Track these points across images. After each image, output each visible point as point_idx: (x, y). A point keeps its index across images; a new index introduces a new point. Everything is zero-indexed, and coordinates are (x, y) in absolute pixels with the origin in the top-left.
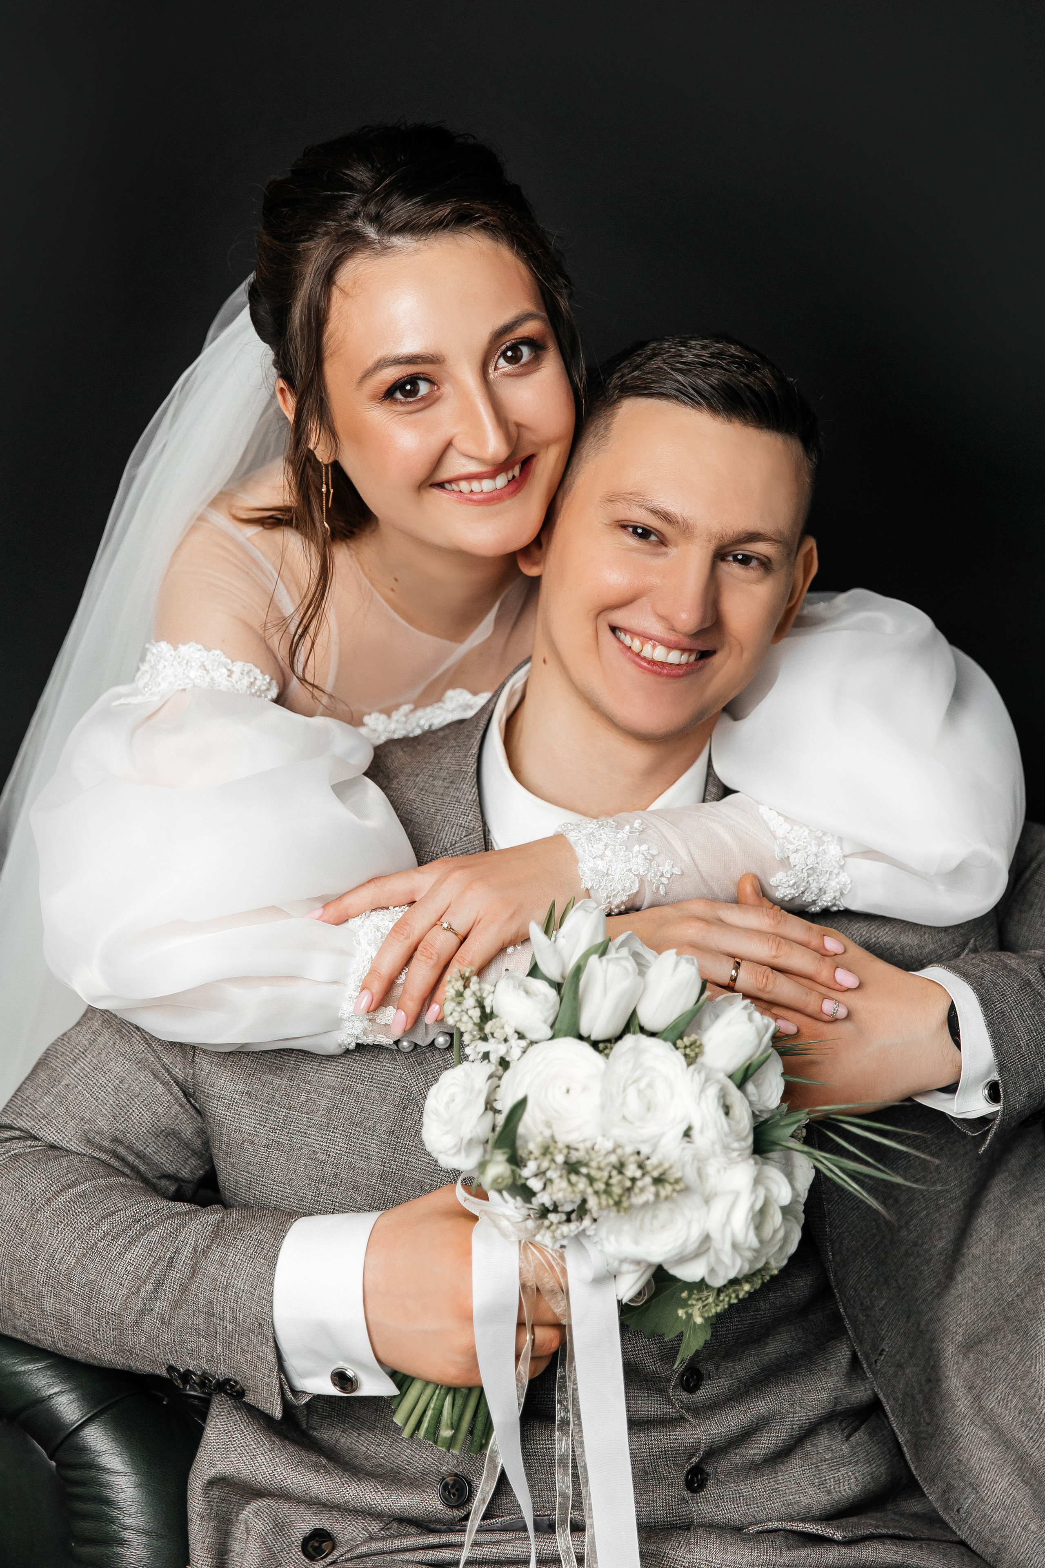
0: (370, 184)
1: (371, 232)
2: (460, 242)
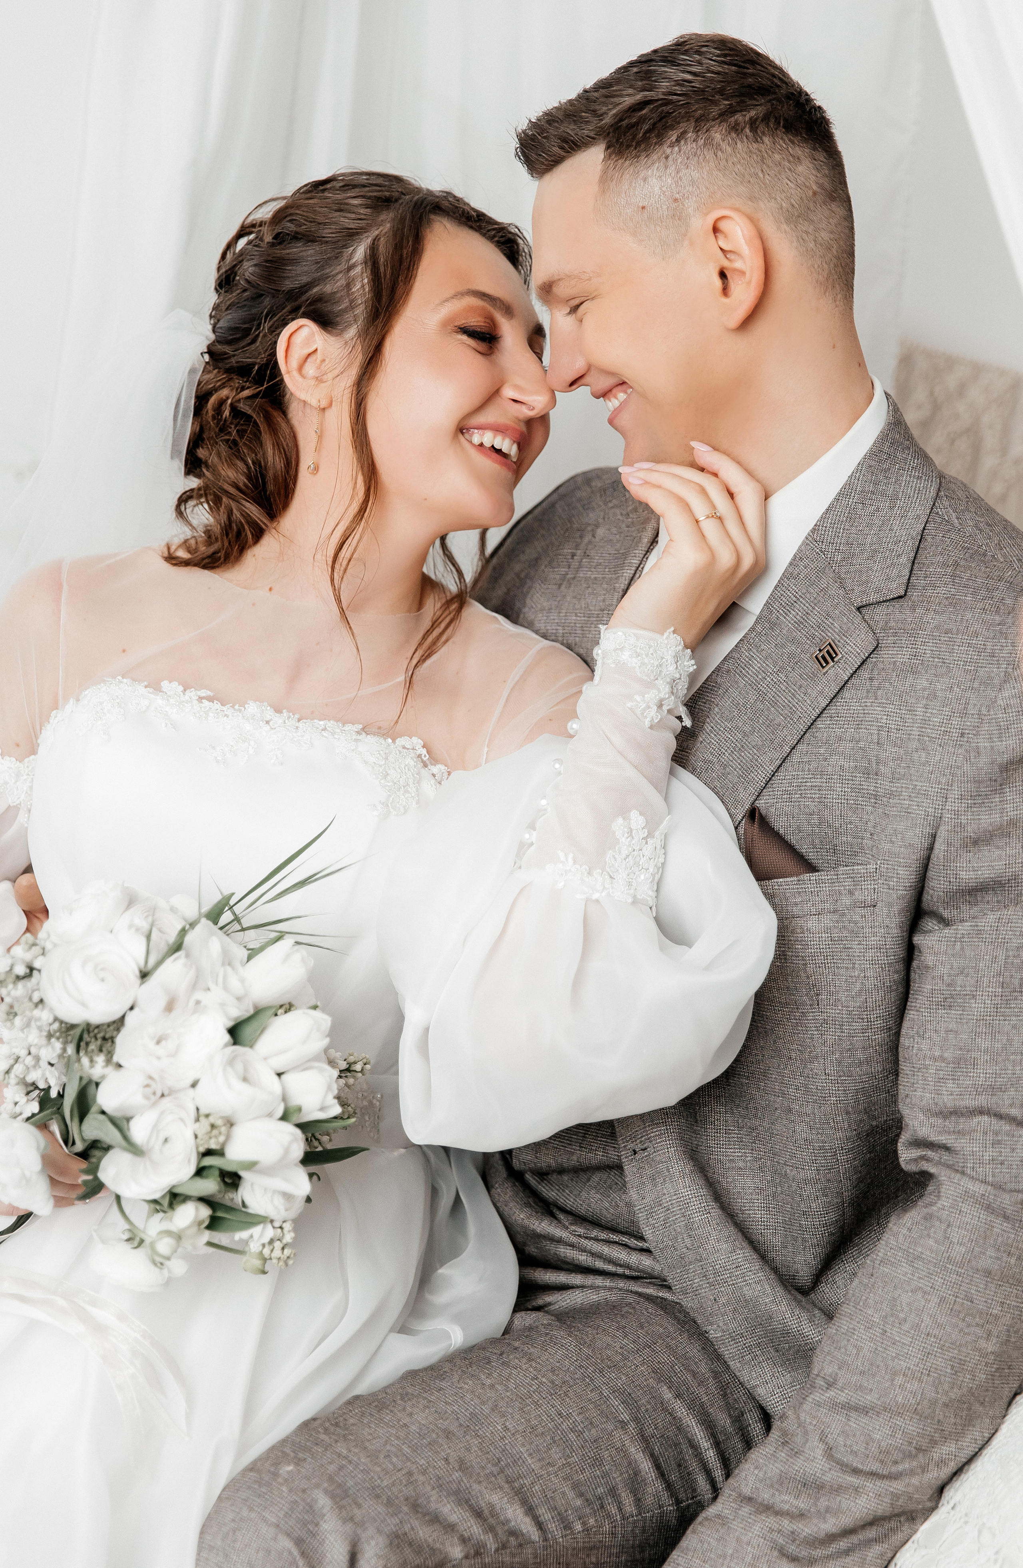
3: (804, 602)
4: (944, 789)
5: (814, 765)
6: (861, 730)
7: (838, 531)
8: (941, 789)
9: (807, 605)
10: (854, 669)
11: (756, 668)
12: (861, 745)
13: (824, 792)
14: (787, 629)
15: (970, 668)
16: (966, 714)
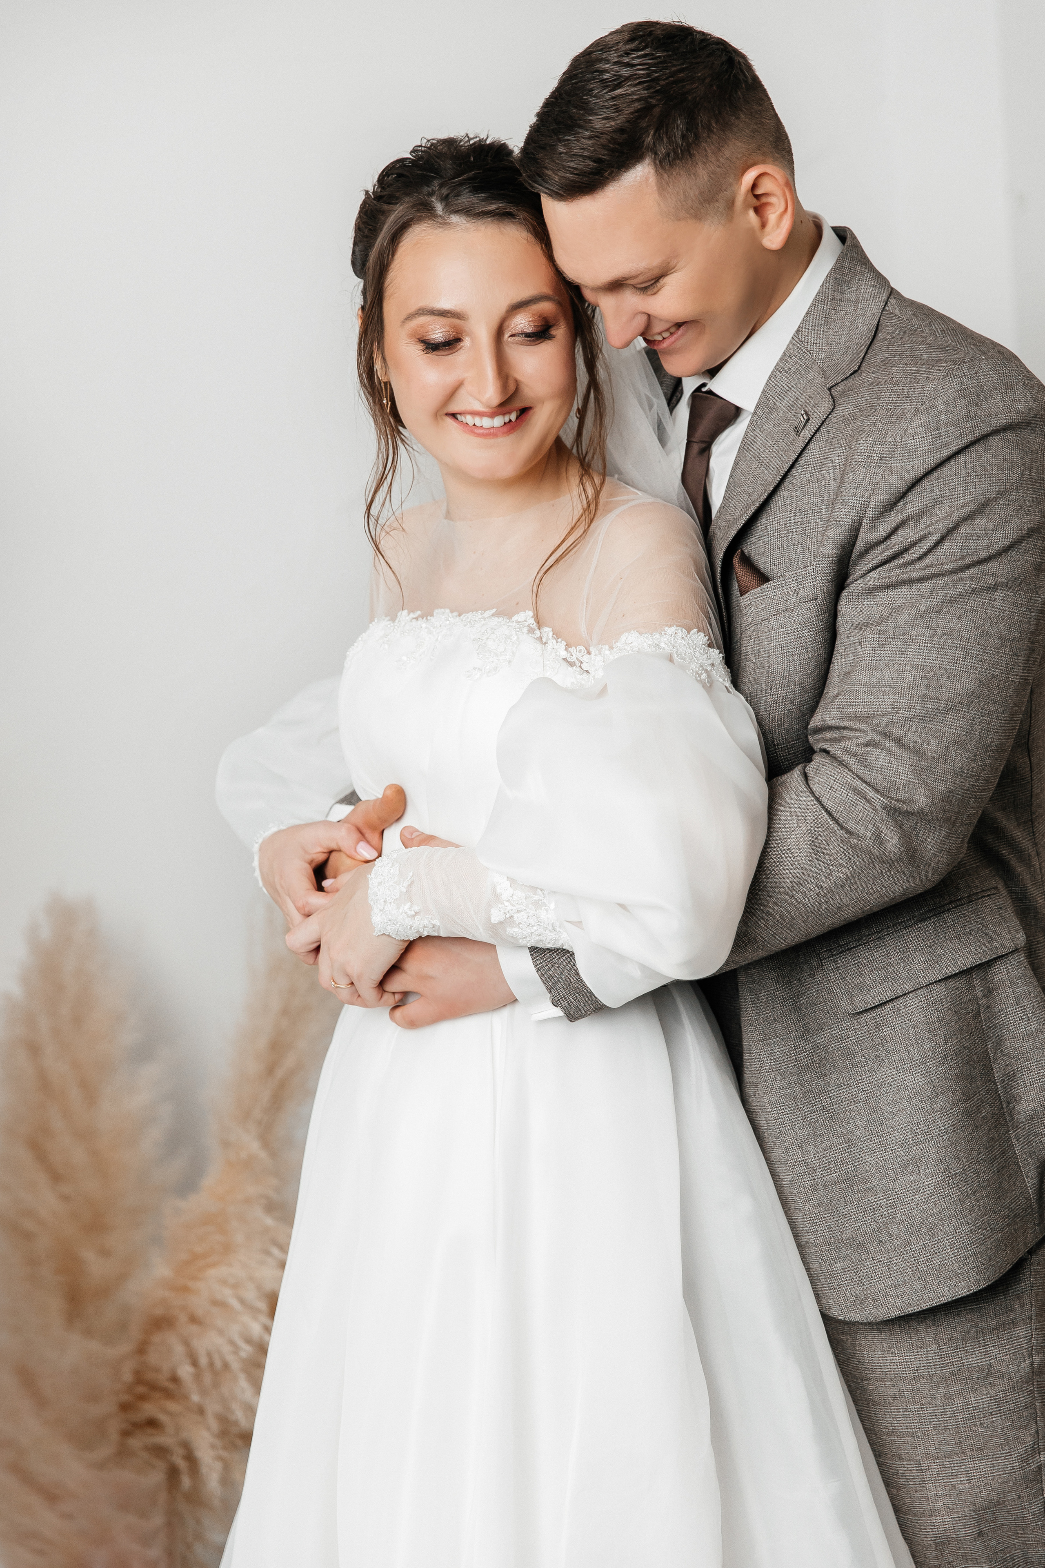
0: (450, 173)
1: (439, 208)
2: (502, 229)
3: (795, 390)
4: (867, 501)
5: (793, 505)
6: (823, 472)
7: (819, 332)
8: (864, 501)
9: (798, 393)
10: (816, 429)
11: (759, 444)
12: (823, 483)
13: (804, 526)
14: (782, 412)
15: (890, 407)
16: (885, 442)
